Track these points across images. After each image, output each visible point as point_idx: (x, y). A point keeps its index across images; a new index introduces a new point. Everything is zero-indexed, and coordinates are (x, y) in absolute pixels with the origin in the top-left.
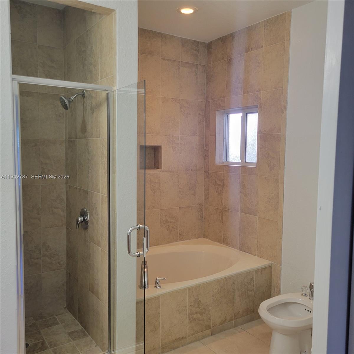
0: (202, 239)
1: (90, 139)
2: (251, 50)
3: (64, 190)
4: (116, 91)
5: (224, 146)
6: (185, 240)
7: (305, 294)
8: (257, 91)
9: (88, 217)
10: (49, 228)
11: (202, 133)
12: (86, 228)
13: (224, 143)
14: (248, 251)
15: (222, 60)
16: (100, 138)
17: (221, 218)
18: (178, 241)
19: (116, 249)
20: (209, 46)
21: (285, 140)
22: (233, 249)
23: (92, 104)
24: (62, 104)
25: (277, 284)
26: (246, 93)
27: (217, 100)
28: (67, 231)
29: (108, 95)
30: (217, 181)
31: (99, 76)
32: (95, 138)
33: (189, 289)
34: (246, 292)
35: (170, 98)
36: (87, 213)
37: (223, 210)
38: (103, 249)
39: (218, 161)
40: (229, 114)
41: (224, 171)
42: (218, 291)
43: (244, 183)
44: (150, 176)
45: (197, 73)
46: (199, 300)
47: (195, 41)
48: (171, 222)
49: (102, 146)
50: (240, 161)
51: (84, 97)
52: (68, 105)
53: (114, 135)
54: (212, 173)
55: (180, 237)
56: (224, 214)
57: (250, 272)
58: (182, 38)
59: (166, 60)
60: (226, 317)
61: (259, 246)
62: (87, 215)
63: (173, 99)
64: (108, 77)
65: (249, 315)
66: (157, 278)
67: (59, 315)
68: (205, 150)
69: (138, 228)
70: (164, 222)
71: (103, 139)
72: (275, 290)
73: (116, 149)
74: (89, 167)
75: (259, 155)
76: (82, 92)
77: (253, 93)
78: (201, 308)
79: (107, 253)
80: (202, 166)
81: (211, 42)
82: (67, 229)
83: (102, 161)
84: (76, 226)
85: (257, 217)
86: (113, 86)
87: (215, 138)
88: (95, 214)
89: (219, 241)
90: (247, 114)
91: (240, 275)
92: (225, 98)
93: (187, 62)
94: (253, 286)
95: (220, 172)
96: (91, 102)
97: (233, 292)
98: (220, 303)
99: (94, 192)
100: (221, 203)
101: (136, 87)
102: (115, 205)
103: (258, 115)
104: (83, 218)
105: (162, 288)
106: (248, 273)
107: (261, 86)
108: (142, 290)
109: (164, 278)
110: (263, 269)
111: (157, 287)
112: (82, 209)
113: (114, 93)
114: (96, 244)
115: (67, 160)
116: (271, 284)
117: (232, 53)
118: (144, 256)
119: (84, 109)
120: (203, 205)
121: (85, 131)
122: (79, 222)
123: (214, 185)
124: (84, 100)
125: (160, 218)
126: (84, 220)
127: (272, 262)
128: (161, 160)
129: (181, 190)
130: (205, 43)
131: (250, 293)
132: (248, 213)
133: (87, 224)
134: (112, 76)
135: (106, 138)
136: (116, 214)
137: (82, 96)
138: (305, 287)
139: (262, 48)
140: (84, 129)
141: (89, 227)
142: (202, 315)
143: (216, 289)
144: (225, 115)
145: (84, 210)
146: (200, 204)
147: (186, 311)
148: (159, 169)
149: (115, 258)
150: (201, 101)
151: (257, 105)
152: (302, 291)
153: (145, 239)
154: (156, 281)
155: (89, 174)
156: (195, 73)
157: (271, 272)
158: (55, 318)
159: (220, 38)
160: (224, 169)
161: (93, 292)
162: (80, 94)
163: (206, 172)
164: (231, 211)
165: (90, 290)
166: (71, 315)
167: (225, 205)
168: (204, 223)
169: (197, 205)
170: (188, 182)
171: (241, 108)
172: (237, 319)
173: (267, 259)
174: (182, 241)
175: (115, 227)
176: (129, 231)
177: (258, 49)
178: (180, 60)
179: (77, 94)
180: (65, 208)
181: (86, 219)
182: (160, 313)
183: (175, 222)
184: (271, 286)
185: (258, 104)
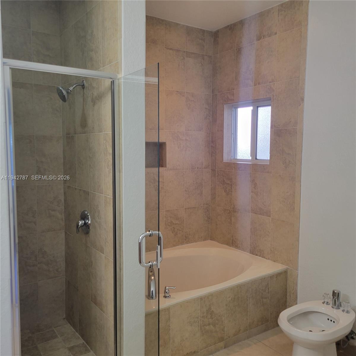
0: (209, 242)
1: (91, 135)
2: (263, 38)
3: (62, 191)
4: (121, 79)
5: (232, 142)
6: (191, 243)
7: (327, 302)
8: (270, 82)
9: (89, 220)
10: (45, 232)
11: (208, 128)
12: (87, 233)
13: (232, 139)
14: (260, 254)
15: (230, 49)
16: (103, 133)
17: (230, 219)
18: (184, 244)
19: (123, 257)
20: (216, 35)
21: (302, 134)
22: (244, 252)
23: (93, 95)
24: (60, 96)
25: (293, 290)
26: (258, 84)
27: (225, 93)
28: (65, 235)
29: (113, 83)
30: (225, 179)
31: (101, 63)
32: (96, 133)
33: (201, 299)
34: (261, 300)
35: (174, 91)
36: (88, 216)
37: (231, 210)
38: (107, 256)
39: (226, 158)
40: (237, 108)
41: (233, 169)
42: (231, 300)
43: (255, 182)
44: (154, 174)
45: (203, 64)
46: (211, 310)
47: (201, 29)
48: (176, 224)
49: (105, 142)
50: (250, 158)
51: (84, 88)
52: (66, 97)
53: (119, 129)
54: (219, 171)
55: (186, 239)
56: (233, 215)
57: (265, 278)
58: (187, 26)
59: (170, 50)
60: (240, 327)
61: (272, 249)
62: (89, 218)
63: (178, 92)
64: (111, 64)
65: (264, 325)
66: (166, 287)
67: (58, 326)
68: (212, 146)
69: (151, 234)
70: (169, 224)
71: (106, 134)
72: (291, 297)
73: (122, 145)
74: (90, 165)
75: (272, 151)
76: (81, 82)
77: (265, 85)
78: (213, 319)
79: (113, 261)
80: (209, 163)
81: (218, 31)
82: (66, 233)
83: (106, 158)
84: (76, 230)
85: (270, 218)
86: (118, 73)
87: (222, 134)
88: (97, 218)
89: (228, 244)
90: (258, 107)
91: (254, 281)
92: (234, 90)
93: (192, 52)
94: (268, 293)
95: (228, 170)
96: (92, 93)
97: (247, 300)
98: (234, 313)
99: (96, 193)
100: (230, 203)
101: (144, 75)
102: (121, 207)
103: (272, 108)
104: (83, 222)
105: (171, 298)
106: (263, 279)
107: (275, 77)
108: (150, 300)
109: (173, 286)
110: (279, 275)
111: (166, 297)
112: (83, 212)
113: (119, 81)
114: (98, 251)
115: (64, 158)
116: (287, 290)
117: (241, 42)
118: (157, 267)
119: (84, 100)
120: (210, 206)
121: (86, 126)
122: (79, 226)
123: (222, 184)
124: (84, 91)
125: (164, 220)
126: (85, 224)
127: (288, 267)
128: (166, 158)
129: (186, 190)
130: (211, 32)
131: (265, 300)
132: (260, 214)
133: (89, 228)
134: (117, 62)
135: (110, 133)
136: (123, 217)
137: (81, 86)
138: (327, 294)
139: (275, 35)
140: (84, 124)
141: (91, 232)
142: (215, 326)
143: (229, 297)
144: (233, 110)
145: (85, 213)
146: (206, 205)
147: (198, 322)
148: (163, 168)
149: (121, 266)
150: (208, 95)
151: (270, 98)
152: (324, 299)
153: (159, 247)
154: (165, 290)
155: (90, 173)
156: (200, 64)
157: (286, 278)
158: (53, 331)
159: (228, 26)
160: (233, 167)
161: (96, 303)
162: (79, 84)
163: (213, 170)
164: (240, 212)
165: (92, 300)
166: (71, 327)
167: (234, 206)
168: (211, 225)
169: (204, 205)
170: (194, 181)
171: (252, 101)
172: (251, 329)
173: (282, 263)
174: (188, 244)
175: (121, 233)
176: (141, 238)
177: (271, 36)
178: (185, 50)
179: (75, 84)
180: (64, 210)
181: (87, 223)
182: (171, 326)
183: (180, 224)
184: (286, 292)
185: (271, 96)
